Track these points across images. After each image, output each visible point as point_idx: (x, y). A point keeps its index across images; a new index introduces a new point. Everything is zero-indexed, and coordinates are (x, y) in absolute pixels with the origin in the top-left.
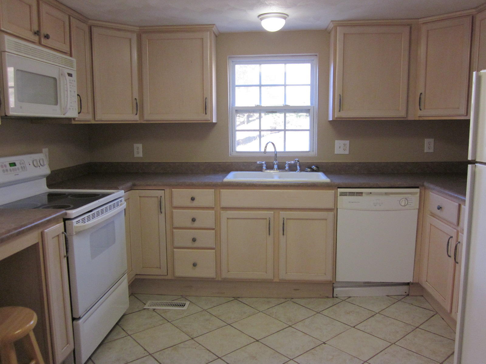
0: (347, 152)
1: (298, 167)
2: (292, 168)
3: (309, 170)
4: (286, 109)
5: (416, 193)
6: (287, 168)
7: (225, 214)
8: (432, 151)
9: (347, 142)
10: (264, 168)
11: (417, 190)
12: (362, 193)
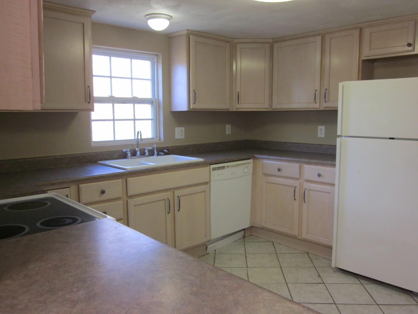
0: (183, 137)
1: (156, 152)
2: (151, 153)
3: (162, 153)
4: (135, 101)
5: (250, 163)
6: (147, 154)
7: (132, 202)
8: (230, 133)
9: (183, 129)
10: (129, 155)
11: (251, 161)
12: (224, 167)
